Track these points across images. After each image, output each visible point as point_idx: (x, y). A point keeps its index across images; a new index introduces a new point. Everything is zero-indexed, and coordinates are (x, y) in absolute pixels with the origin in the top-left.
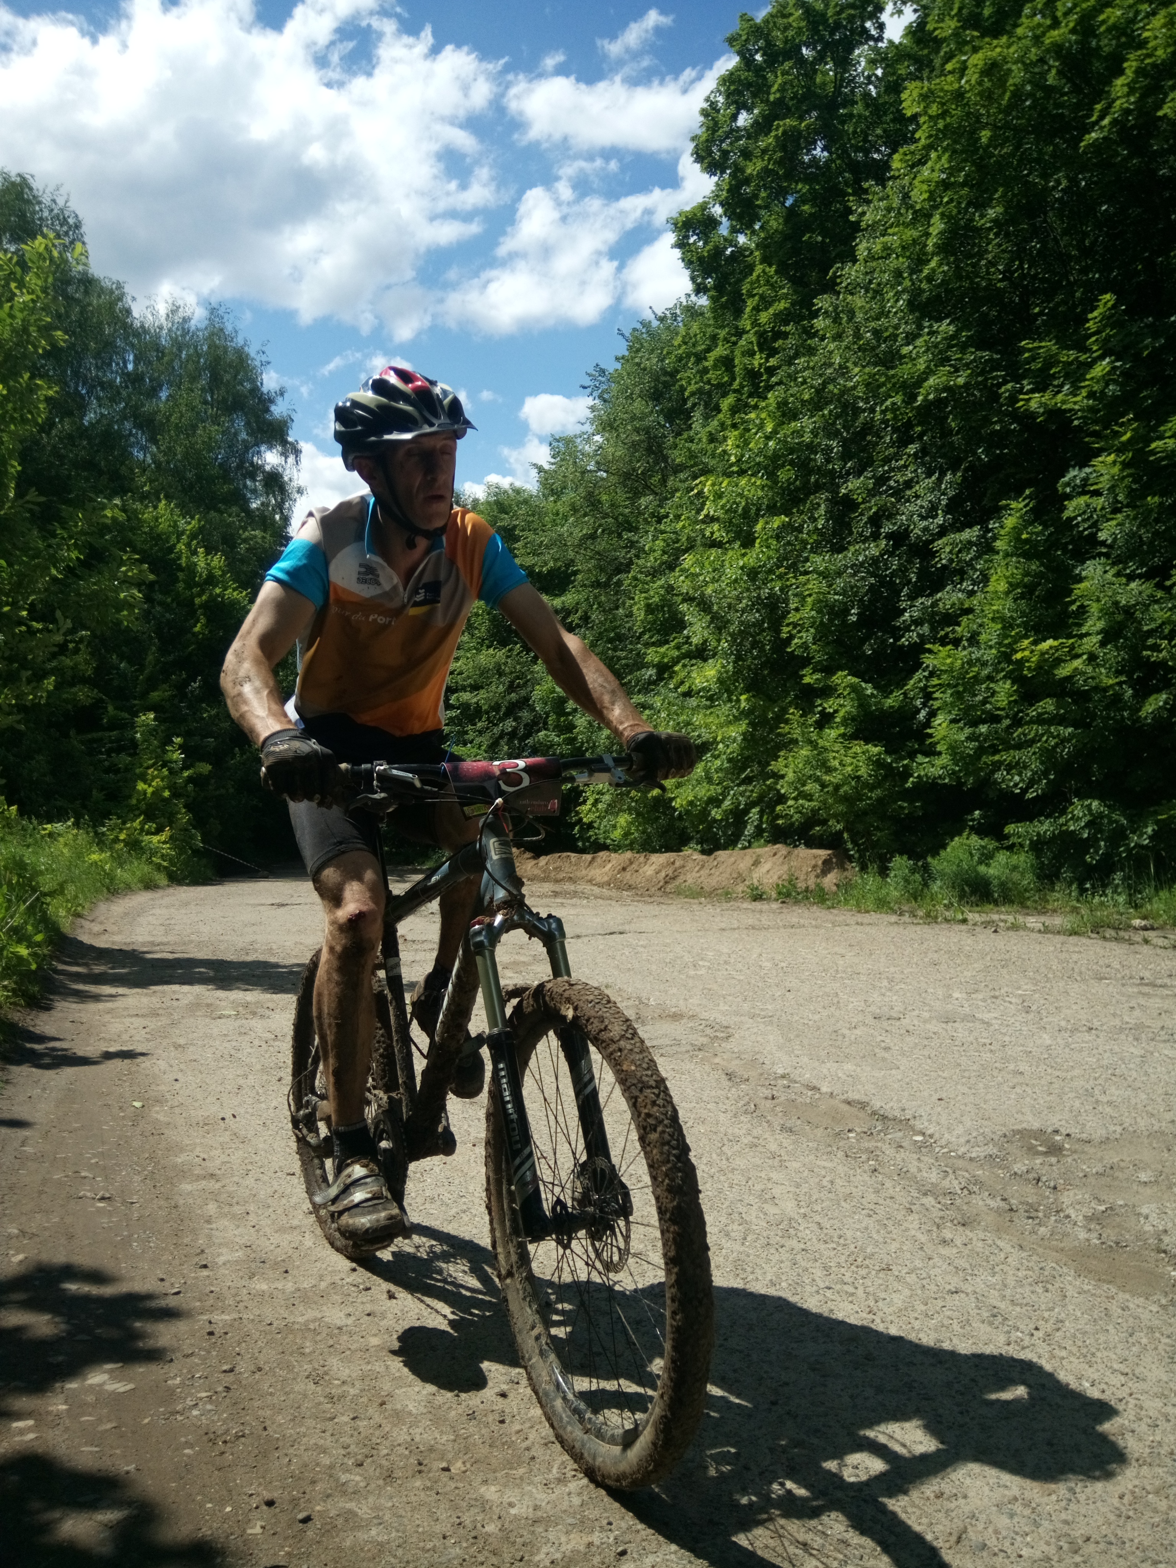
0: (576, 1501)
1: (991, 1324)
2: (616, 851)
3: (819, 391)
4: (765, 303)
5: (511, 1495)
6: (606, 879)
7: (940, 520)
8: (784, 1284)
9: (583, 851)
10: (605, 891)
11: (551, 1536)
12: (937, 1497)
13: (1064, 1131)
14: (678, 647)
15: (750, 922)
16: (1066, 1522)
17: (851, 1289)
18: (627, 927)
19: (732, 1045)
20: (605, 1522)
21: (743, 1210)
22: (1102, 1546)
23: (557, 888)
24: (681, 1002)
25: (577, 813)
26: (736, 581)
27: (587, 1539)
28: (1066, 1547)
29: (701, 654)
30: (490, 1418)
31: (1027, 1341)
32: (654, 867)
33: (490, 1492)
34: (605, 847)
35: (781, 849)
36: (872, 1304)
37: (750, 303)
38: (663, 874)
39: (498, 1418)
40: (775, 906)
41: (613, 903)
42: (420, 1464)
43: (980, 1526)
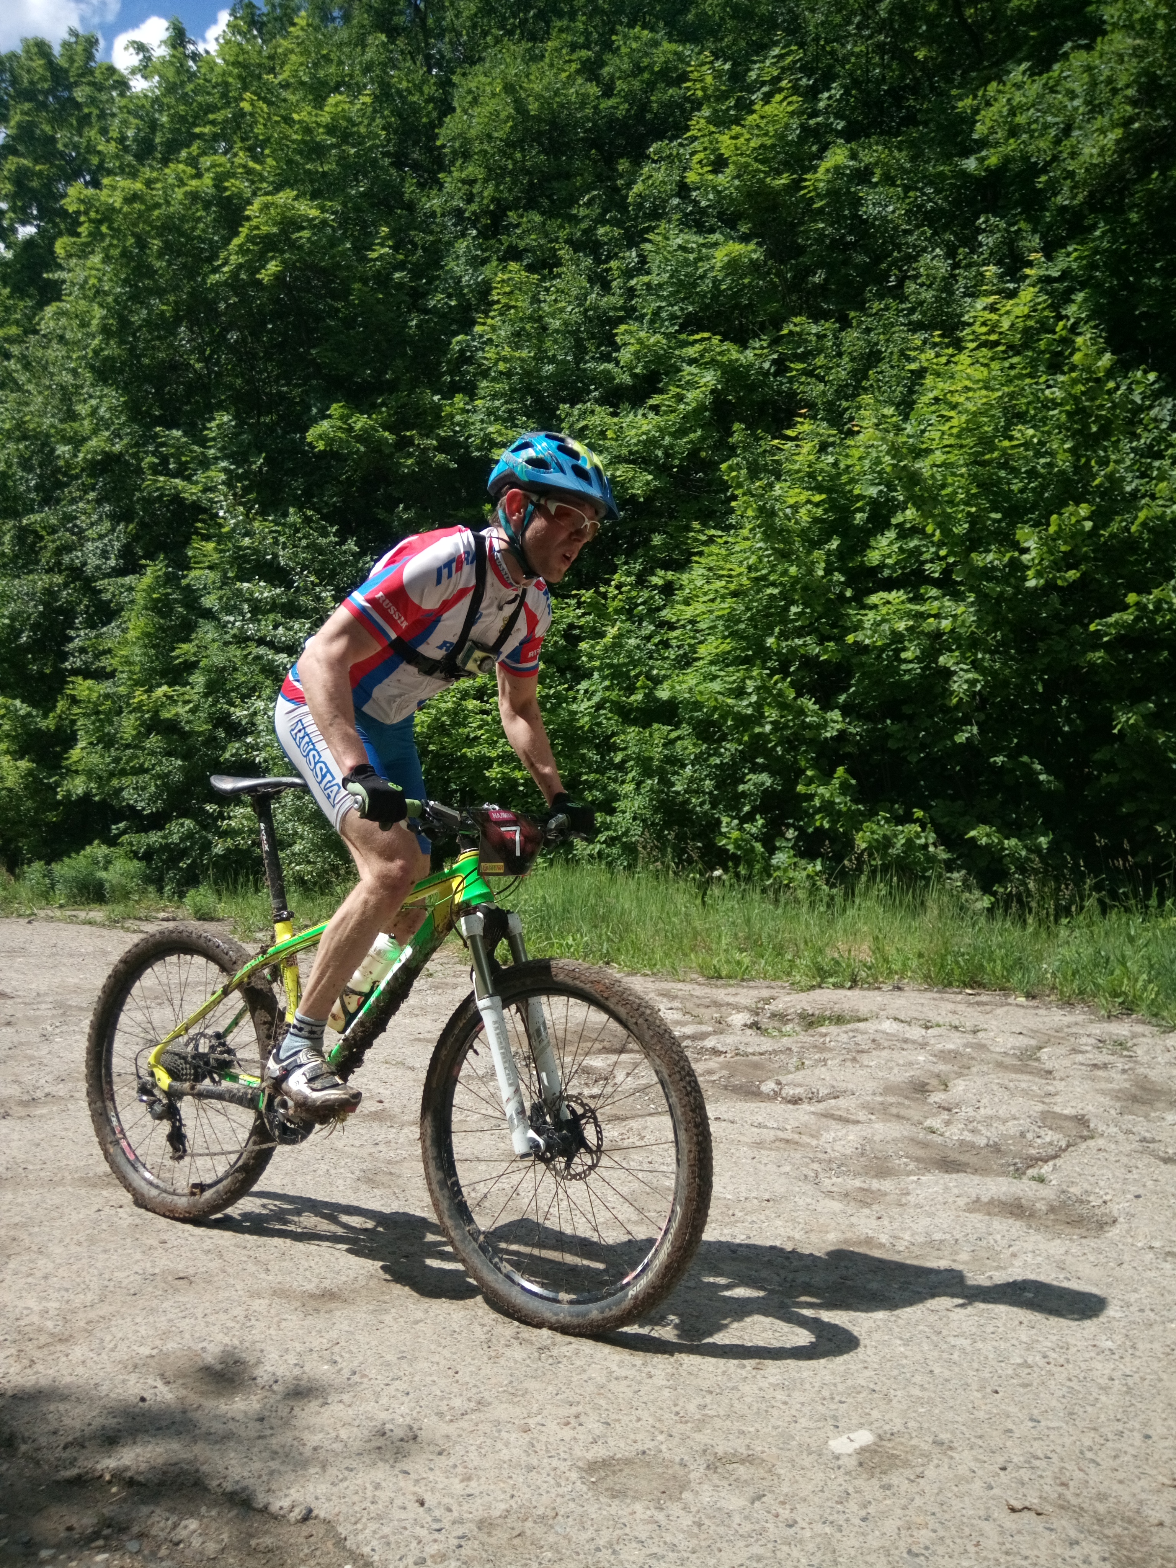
7: (112, 562)
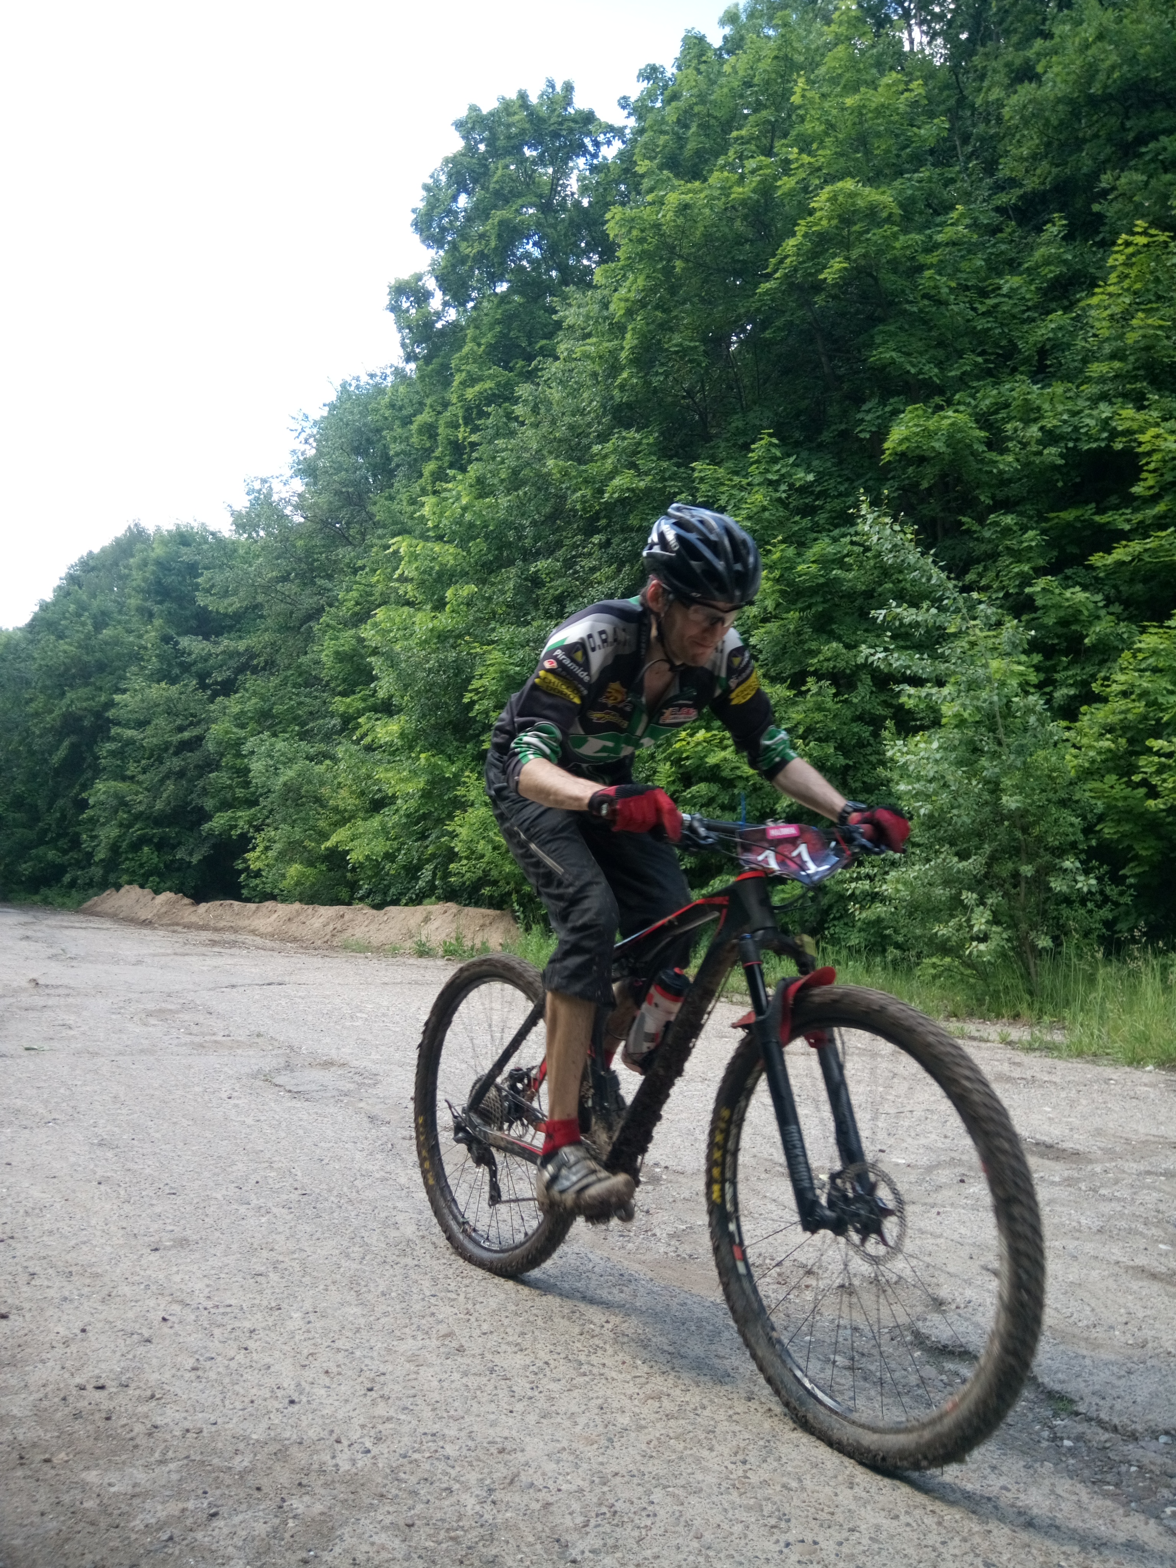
0: (175, 1477)
1: (569, 1319)
2: (283, 901)
3: (515, 472)
4: (472, 380)
5: (113, 1476)
6: (270, 929)
8: (394, 1294)
9: (248, 900)
10: (269, 943)
11: (147, 1506)
12: (500, 1452)
13: (663, 1164)
14: (364, 700)
15: (414, 977)
16: (602, 1464)
17: (453, 1296)
18: (287, 979)
19: (379, 1091)
20: (200, 1492)
21: (365, 1234)
22: (627, 1478)
23: (216, 937)
24: (333, 1051)
25: (245, 861)
26: (426, 641)
27: (181, 1506)
28: (597, 1480)
29: (387, 709)
30: (97, 1416)
31: (598, 1330)
32: (321, 920)
33: (92, 1477)
34: (272, 897)
35: (452, 907)
36: (470, 1306)
37: (458, 378)
38: (331, 927)
39: (104, 1415)
40: (440, 962)
41: (275, 954)
42: (22, 1458)
43: (531, 1471)
